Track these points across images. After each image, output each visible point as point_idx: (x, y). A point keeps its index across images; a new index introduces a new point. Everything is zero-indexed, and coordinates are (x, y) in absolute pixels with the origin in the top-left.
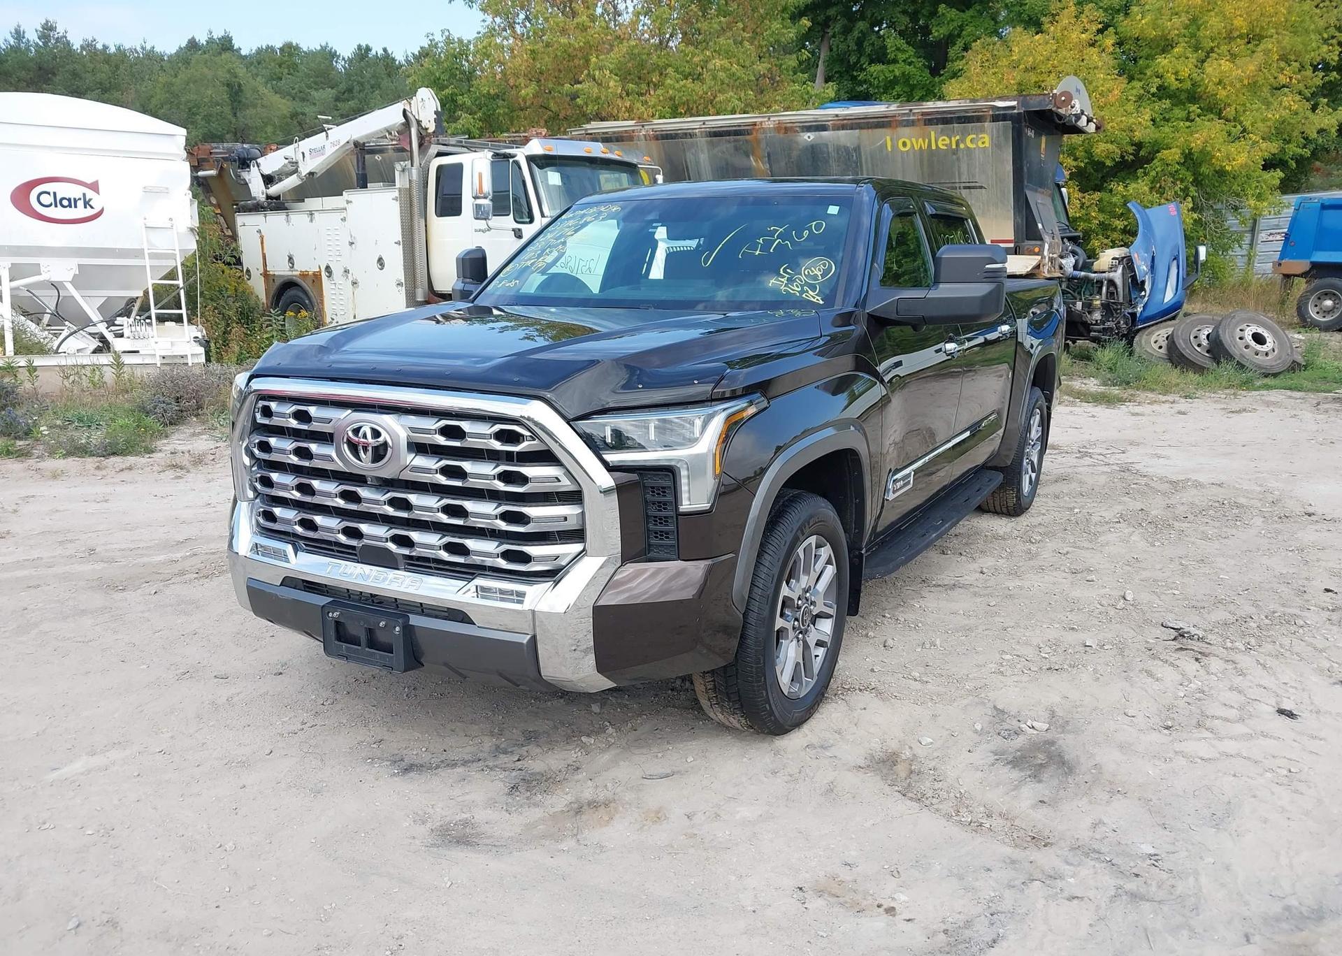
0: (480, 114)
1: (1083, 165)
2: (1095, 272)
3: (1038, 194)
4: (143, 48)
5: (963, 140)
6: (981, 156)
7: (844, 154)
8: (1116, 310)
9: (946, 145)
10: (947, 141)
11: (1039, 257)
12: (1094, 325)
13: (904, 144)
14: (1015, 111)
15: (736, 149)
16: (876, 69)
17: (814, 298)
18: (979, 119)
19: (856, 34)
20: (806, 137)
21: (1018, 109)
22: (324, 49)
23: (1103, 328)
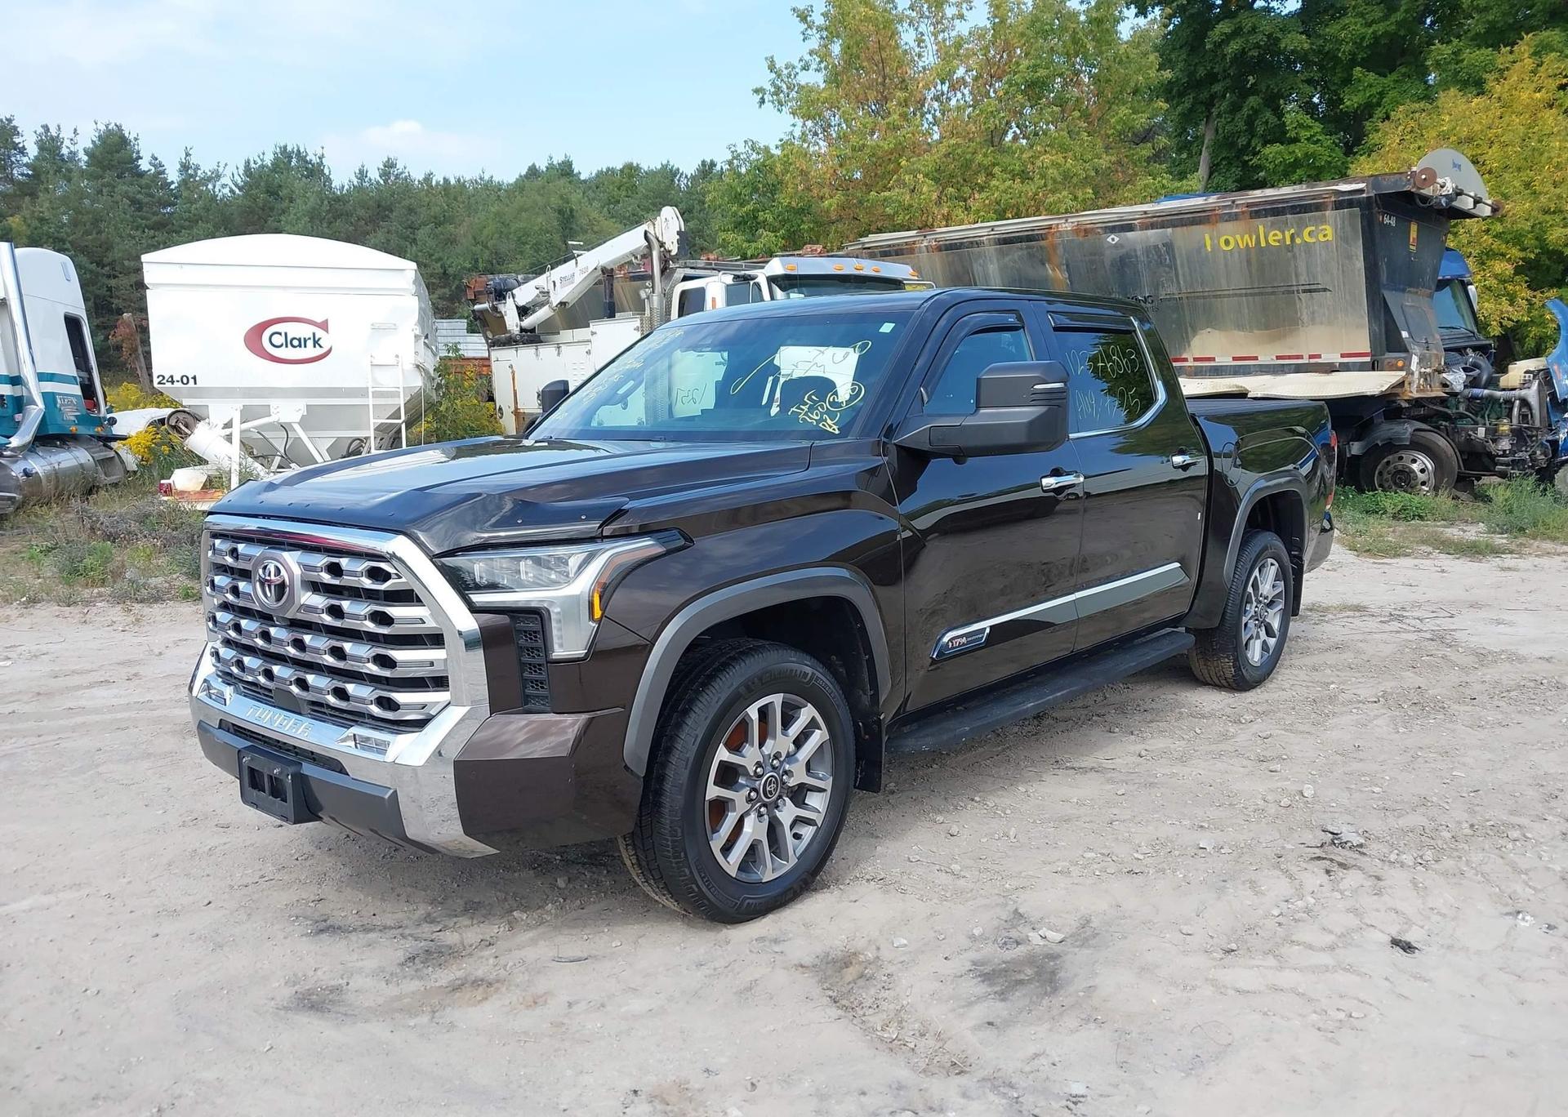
0: (782, 232)
1: (1532, 256)
2: (1504, 390)
3: (1406, 295)
4: (481, 179)
5: (1299, 234)
6: (1323, 252)
7: (1156, 257)
8: (1530, 437)
9: (1279, 241)
10: (1280, 236)
11: (1403, 373)
12: (1500, 456)
13: (1227, 242)
14: (1364, 195)
15: (1031, 256)
16: (1272, 151)
17: (830, 427)
18: (1318, 207)
19: (1245, 111)
20: (1109, 240)
21: (1368, 193)
22: (664, 167)
23: (1512, 461)
